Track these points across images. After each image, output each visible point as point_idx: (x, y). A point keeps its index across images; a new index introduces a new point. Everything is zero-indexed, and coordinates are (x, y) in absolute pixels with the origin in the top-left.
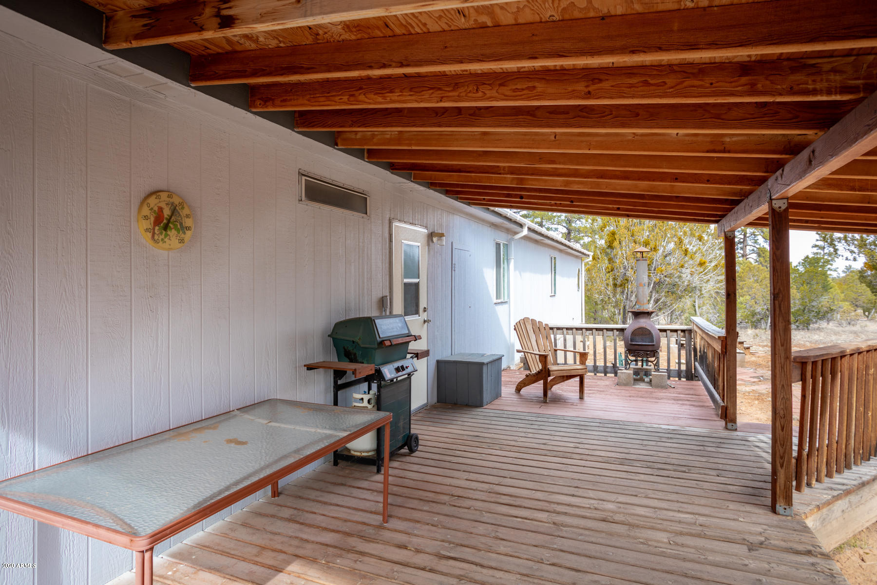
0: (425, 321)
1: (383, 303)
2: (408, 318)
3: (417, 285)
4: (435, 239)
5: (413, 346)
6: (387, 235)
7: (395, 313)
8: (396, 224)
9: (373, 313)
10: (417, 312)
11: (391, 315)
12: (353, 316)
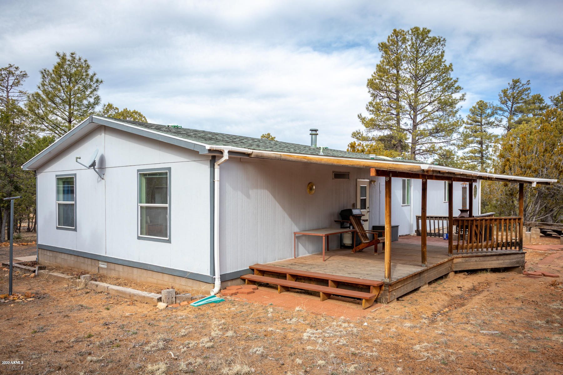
0: (368, 212)
1: (354, 206)
2: (362, 210)
3: (365, 199)
4: (372, 183)
5: (363, 218)
6: (355, 184)
7: (357, 208)
8: (358, 180)
9: (351, 208)
10: (365, 208)
11: (356, 209)
12: (345, 209)
